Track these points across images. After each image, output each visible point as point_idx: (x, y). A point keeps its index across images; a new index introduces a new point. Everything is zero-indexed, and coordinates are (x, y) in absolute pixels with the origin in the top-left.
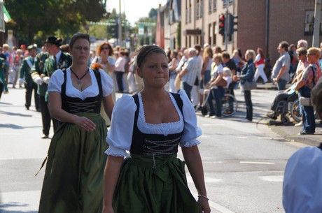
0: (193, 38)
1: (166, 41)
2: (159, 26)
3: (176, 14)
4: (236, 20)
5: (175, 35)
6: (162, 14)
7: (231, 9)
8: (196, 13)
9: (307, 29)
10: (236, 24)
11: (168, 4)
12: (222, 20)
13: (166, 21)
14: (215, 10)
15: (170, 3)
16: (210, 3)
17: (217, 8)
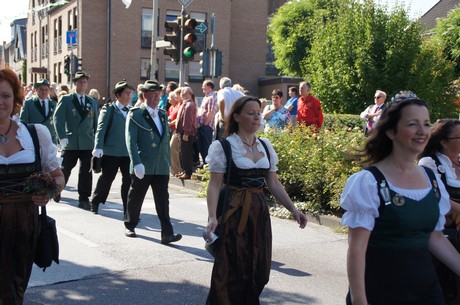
0: (38, 76)
3: (22, 52)
4: (80, 62)
5: (21, 72)
6: (7, 51)
7: (75, 52)
8: (42, 53)
9: (144, 74)
10: (81, 65)
11: (13, 42)
12: (67, 61)
13: (11, 58)
14: (60, 51)
15: (15, 42)
16: (55, 45)
17: (62, 49)
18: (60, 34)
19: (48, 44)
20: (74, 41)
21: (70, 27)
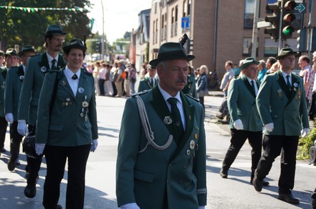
1: (137, 57)
2: (132, 46)
3: (146, 37)
4: (191, 43)
5: (145, 53)
6: (134, 36)
8: (161, 37)
9: (246, 51)
10: (192, 45)
11: (139, 29)
13: (137, 42)
14: (176, 35)
15: (141, 28)
16: (172, 30)
17: (178, 33)
18: (176, 20)
19: (166, 29)
20: (187, 26)
21: (184, 14)
